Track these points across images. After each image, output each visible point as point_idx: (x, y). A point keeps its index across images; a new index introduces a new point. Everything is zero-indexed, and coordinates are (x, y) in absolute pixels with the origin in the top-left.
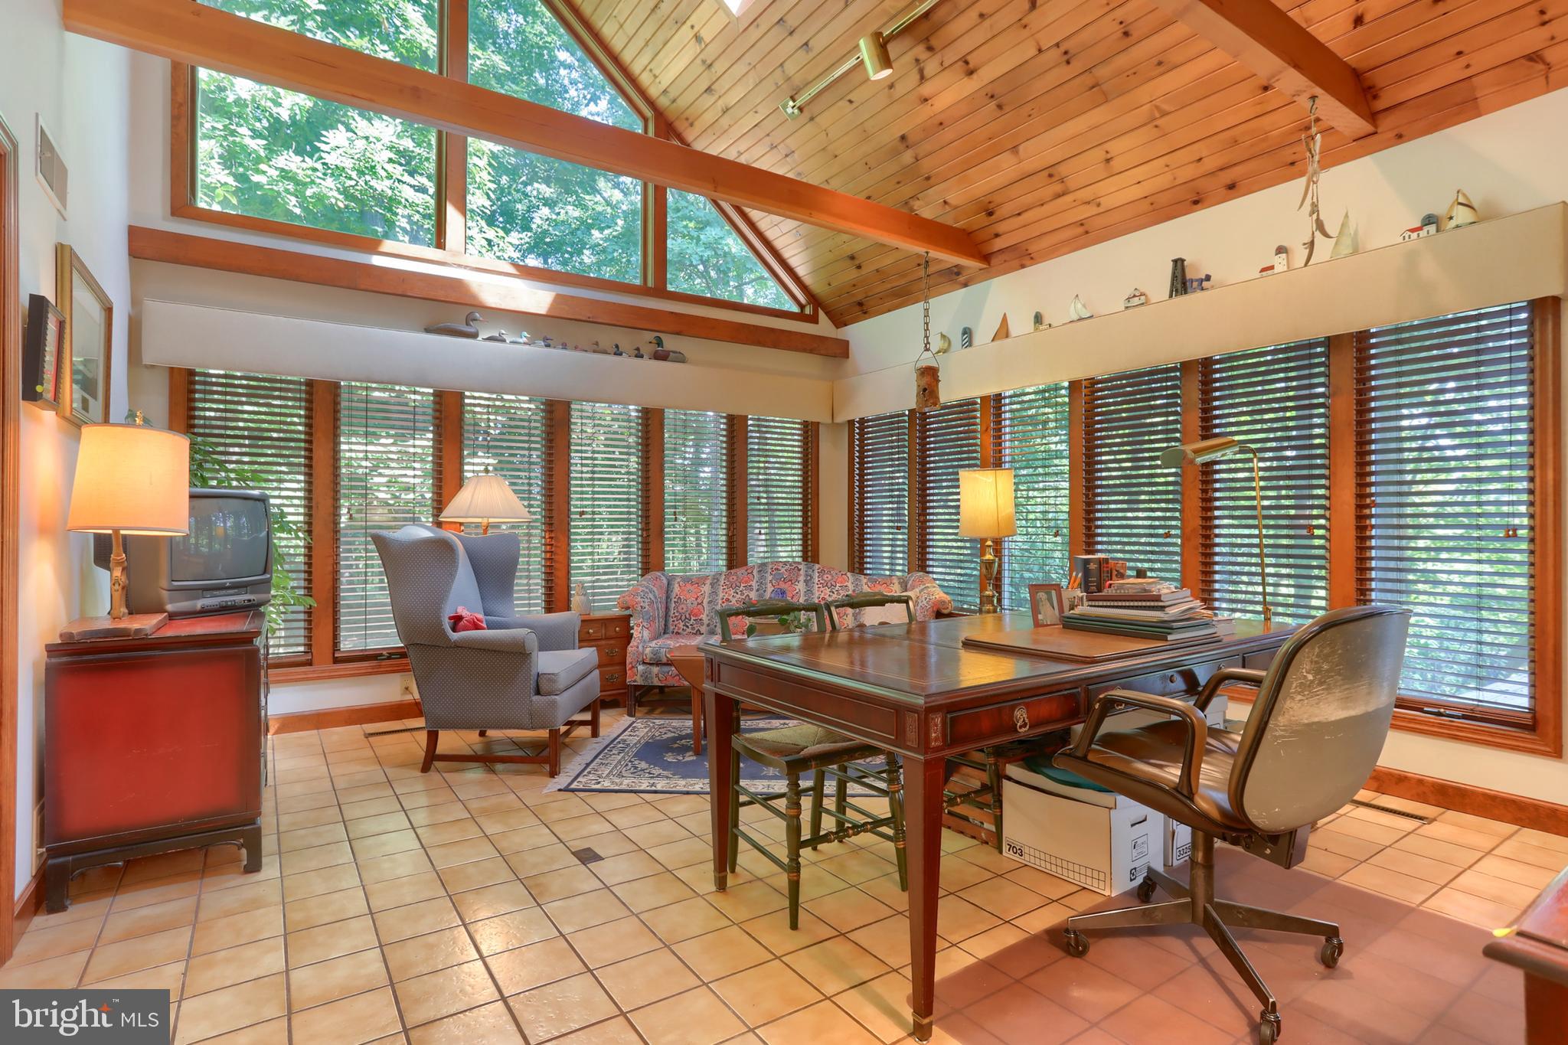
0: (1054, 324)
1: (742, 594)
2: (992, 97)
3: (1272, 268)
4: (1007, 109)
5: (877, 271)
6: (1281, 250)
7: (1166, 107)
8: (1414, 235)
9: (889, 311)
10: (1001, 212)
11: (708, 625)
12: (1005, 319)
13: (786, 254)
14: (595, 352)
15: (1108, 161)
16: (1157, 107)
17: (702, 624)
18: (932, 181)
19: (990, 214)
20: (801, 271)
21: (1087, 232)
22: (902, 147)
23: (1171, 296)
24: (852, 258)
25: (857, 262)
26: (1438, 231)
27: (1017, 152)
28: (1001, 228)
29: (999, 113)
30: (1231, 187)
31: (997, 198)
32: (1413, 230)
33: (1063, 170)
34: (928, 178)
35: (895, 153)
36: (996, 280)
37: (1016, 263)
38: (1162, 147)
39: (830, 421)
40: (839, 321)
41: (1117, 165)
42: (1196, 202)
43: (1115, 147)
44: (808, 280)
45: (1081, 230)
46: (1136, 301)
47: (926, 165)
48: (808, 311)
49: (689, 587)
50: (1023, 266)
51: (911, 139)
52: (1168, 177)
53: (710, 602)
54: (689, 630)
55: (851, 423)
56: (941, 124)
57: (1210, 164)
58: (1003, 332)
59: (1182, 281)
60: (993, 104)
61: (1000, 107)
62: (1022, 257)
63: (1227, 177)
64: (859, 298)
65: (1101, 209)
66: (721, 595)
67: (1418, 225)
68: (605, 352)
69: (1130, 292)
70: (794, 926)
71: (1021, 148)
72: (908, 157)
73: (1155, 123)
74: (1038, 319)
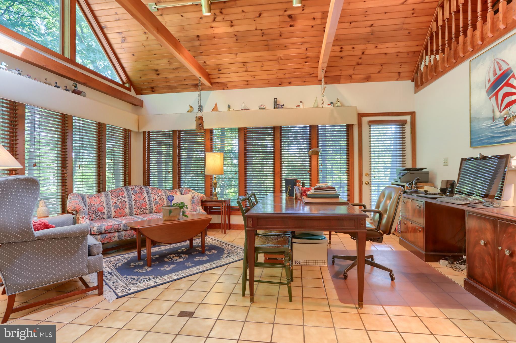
0: (235, 110)
1: (122, 200)
2: (236, 36)
3: (299, 106)
4: (238, 41)
5: (166, 78)
6: (301, 102)
7: (283, 58)
8: (329, 106)
9: (165, 93)
10: (222, 71)
11: (107, 215)
12: (216, 105)
13: (123, 61)
14: (45, 83)
15: (262, 66)
16: (280, 57)
17: (105, 214)
18: (203, 54)
19: (219, 70)
20: (127, 69)
21: (248, 84)
22: (196, 39)
23: (274, 108)
24: (157, 70)
25: (158, 73)
26: (333, 106)
27: (236, 55)
28: (221, 76)
29: (236, 41)
30: (290, 83)
31: (224, 67)
32: (329, 104)
33: (248, 65)
34: (202, 53)
35: (193, 40)
36: (212, 92)
37: (222, 87)
38: (277, 68)
39: (137, 131)
40: (139, 92)
41: (264, 68)
42: (280, 84)
43: (265, 63)
44: (129, 73)
45: (246, 83)
46: (262, 107)
47: (203, 48)
48: (127, 85)
49: (94, 199)
50: (223, 89)
51: (200, 38)
52: (276, 75)
53: (107, 204)
54: (98, 218)
55: (145, 133)
56: (214, 37)
57: (287, 76)
58: (215, 109)
59: (276, 105)
60: (235, 38)
61: (237, 40)
62: (224, 86)
63: (289, 80)
64: (152, 86)
65: (254, 79)
66: (112, 201)
67: (330, 103)
68: (50, 85)
69: (260, 104)
70: (291, 301)
71: (238, 54)
72: (197, 43)
73: (278, 61)
74: (229, 107)
